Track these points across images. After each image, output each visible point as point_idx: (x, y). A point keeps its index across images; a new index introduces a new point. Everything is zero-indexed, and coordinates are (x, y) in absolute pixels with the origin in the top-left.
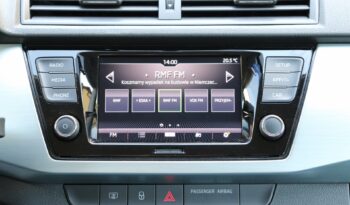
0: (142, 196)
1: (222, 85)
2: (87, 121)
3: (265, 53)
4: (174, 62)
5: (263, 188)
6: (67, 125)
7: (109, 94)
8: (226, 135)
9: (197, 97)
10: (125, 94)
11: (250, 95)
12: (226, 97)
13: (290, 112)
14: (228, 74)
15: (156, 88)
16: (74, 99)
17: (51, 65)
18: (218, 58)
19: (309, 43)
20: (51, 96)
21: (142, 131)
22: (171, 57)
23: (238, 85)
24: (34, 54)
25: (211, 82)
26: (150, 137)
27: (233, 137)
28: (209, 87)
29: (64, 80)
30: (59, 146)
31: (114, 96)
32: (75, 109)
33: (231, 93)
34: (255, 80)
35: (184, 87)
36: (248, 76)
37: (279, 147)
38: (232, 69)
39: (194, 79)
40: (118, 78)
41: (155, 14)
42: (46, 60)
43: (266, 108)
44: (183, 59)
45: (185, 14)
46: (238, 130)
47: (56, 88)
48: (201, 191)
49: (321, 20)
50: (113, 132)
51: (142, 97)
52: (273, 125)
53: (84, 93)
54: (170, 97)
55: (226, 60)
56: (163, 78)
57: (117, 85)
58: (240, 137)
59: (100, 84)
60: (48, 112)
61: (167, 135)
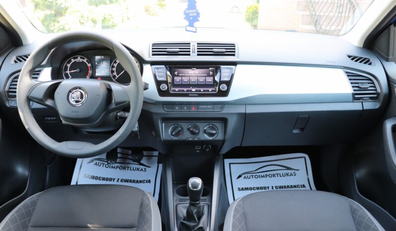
0: (185, 108)
1: (209, 76)
2: (169, 85)
3: (222, 67)
4: (195, 69)
5: (221, 106)
6: (164, 87)
7: (175, 78)
8: (210, 90)
9: (202, 79)
10: (180, 78)
11: (217, 79)
12: (210, 79)
13: (229, 83)
14: (211, 72)
15: (190, 76)
16: (166, 80)
17: (159, 70)
18: (208, 68)
19: (234, 64)
20: (159, 79)
21: (185, 89)
22: (194, 68)
23: (213, 76)
24: (154, 67)
25: (206, 75)
26: (188, 91)
27: (212, 91)
28: (205, 76)
29: (163, 74)
30: (162, 93)
31: (177, 79)
32: (166, 82)
33: (212, 78)
34: (219, 74)
35: (198, 76)
36: (217, 73)
37: (225, 94)
38: (212, 71)
39: (201, 74)
40: (178, 74)
41: (189, 55)
42: (157, 68)
43: (222, 82)
44: (197, 68)
45: (198, 55)
46: (214, 89)
47: (161, 77)
48: (204, 107)
49: (238, 57)
50: (177, 89)
51: (185, 79)
52: (224, 87)
53: (168, 77)
54: (193, 80)
55: (210, 69)
56: (192, 74)
57: (178, 76)
58: (215, 91)
59: (173, 75)
60: (158, 83)
61: (193, 90)
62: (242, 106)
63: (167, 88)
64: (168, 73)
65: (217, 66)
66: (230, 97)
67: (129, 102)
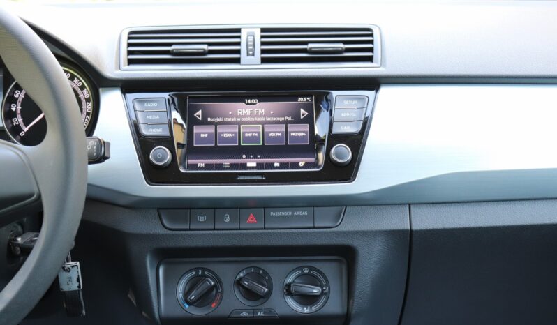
0: (227, 218)
1: (297, 120)
2: (179, 152)
3: (335, 93)
4: (255, 101)
5: (334, 210)
6: (161, 155)
7: (197, 129)
8: (301, 164)
9: (275, 132)
10: (211, 129)
11: (321, 130)
12: (299, 132)
13: (357, 142)
14: (302, 111)
15: (239, 124)
16: (167, 133)
17: (146, 105)
18: (294, 97)
19: (372, 83)
20: (146, 131)
21: (227, 162)
22: (251, 97)
23: (310, 121)
24: (131, 96)
25: (290, 119)
26: (233, 166)
27: (307, 165)
28: (286, 123)
29: (158, 117)
30: (154, 173)
31: (202, 132)
32: (168, 142)
33: (306, 128)
34: (324, 115)
35: (263, 123)
36: (319, 111)
37: (347, 172)
38: (307, 107)
39: (273, 115)
40: (205, 116)
41: (237, 61)
42: (141, 101)
43: (335, 139)
44: (262, 98)
45: (264, 61)
46: (312, 160)
47: (150, 125)
48: (280, 214)
49: (382, 64)
50: (201, 163)
51: (227, 133)
52: (343, 153)
53: (176, 129)
54: (251, 134)
55: (300, 99)
56: (245, 116)
57: (204, 122)
58: (315, 165)
59: (191, 121)
60: (144, 144)
61: (249, 165)
62: (401, 209)
63: (169, 157)
64: (176, 115)
65: (319, 90)
66: (363, 184)
67: (40, 196)
